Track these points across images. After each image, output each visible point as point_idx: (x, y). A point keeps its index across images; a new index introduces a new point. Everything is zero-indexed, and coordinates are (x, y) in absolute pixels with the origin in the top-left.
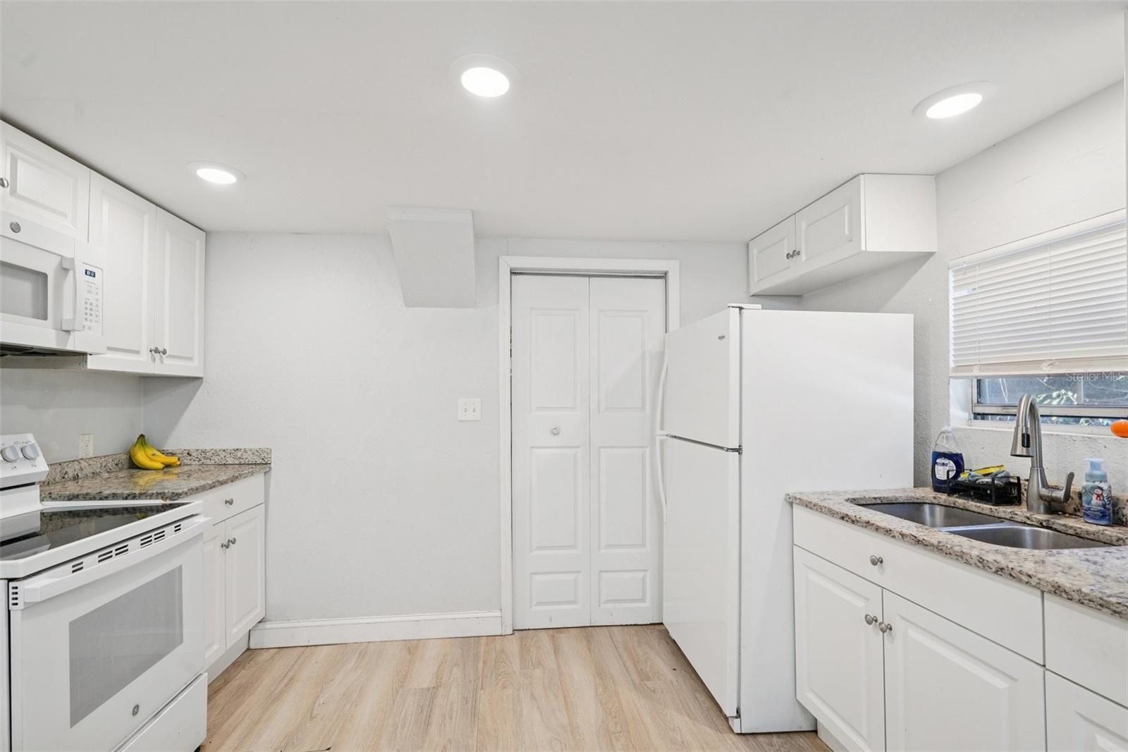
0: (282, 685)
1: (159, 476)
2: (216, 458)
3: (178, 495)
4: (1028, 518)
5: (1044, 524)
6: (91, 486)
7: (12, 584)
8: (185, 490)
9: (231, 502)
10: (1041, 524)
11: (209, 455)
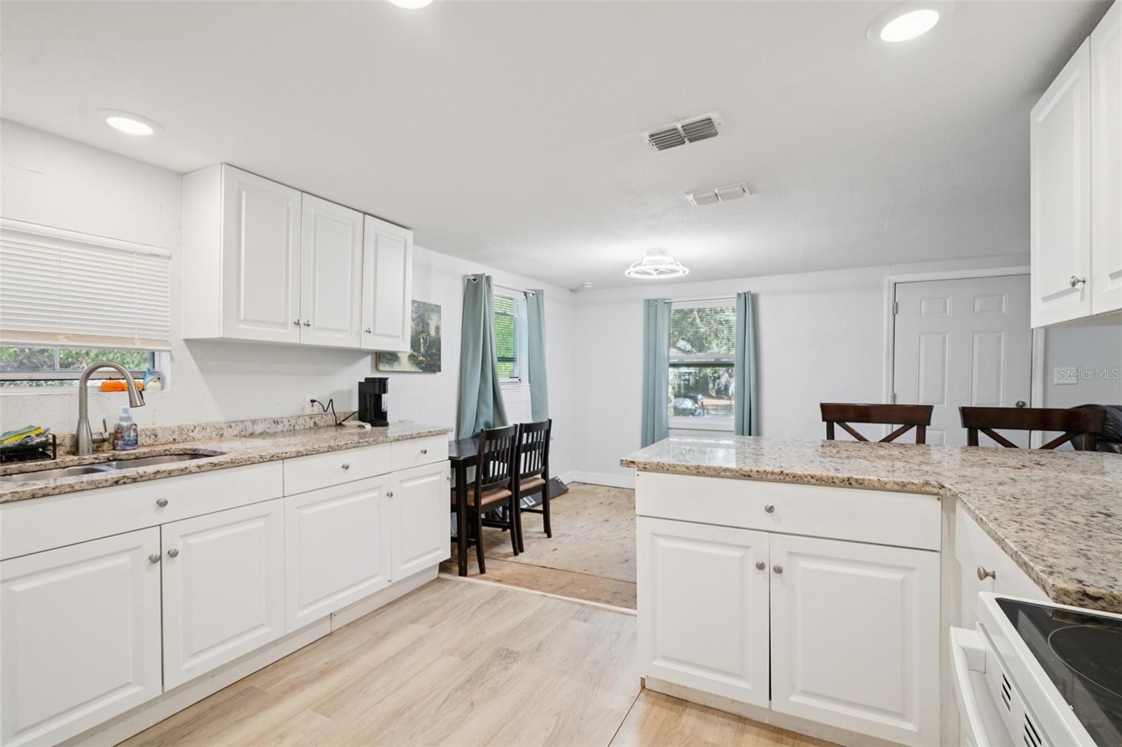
4: (96, 459)
5: (111, 458)
10: (108, 459)
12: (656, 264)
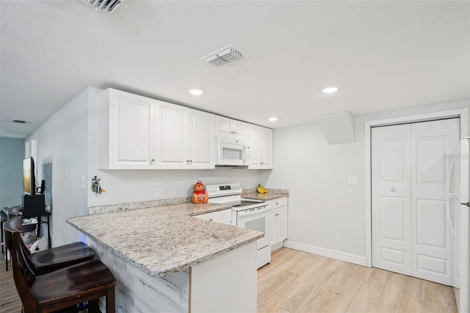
0: (290, 257)
1: (262, 195)
2: (275, 192)
3: (265, 200)
6: (249, 196)
7: (237, 212)
8: (266, 199)
9: (277, 204)
11: (274, 190)
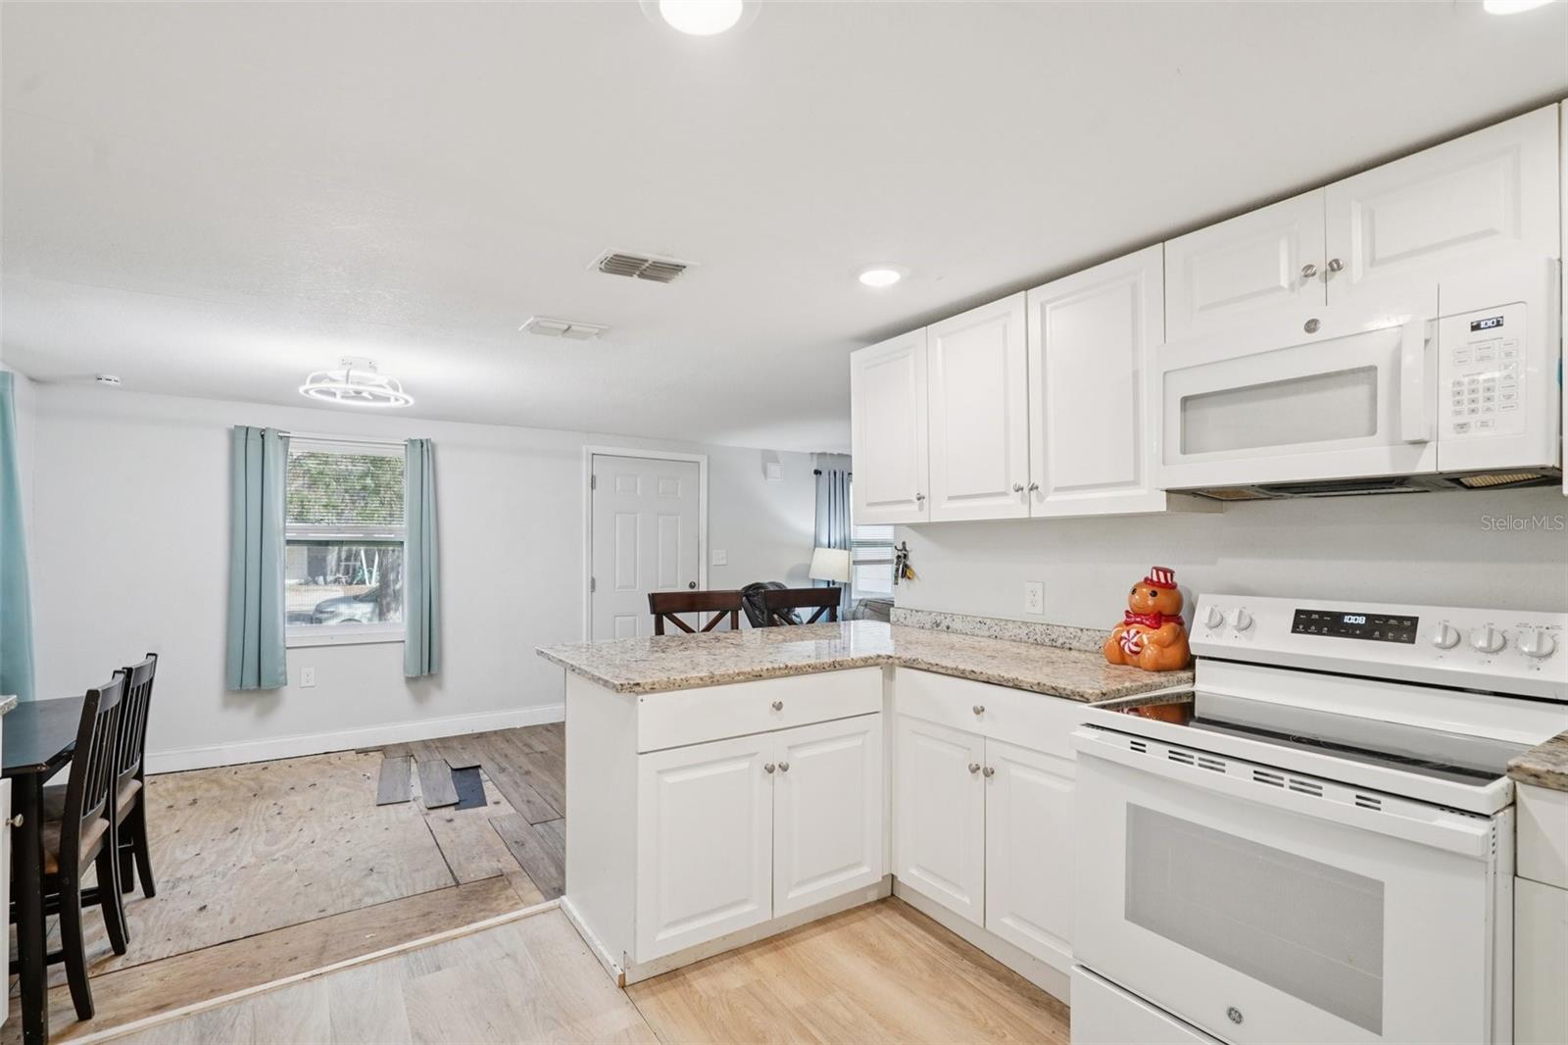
12: (359, 383)
